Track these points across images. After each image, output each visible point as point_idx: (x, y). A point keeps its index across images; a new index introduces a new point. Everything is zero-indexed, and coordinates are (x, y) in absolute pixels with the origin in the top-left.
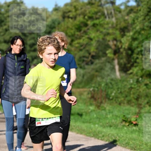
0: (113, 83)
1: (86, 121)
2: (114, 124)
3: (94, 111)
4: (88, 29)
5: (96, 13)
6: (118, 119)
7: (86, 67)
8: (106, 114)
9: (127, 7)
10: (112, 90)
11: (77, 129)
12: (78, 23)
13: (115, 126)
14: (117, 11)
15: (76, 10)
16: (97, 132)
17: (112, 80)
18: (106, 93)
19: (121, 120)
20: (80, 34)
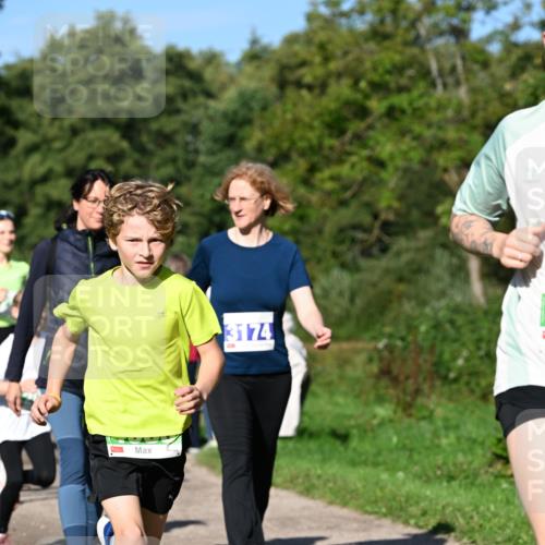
0: (460, 320)
1: (363, 458)
2: (464, 471)
3: (391, 421)
4: (370, 127)
5: (398, 69)
6: (479, 451)
7: (363, 262)
8: (436, 435)
9: (510, 46)
10: (456, 346)
11: (331, 489)
12: (333, 106)
13: (467, 477)
14: (476, 62)
15: (326, 59)
16: (403, 499)
17: (456, 310)
18: (435, 359)
19: (489, 455)
20: (342, 143)
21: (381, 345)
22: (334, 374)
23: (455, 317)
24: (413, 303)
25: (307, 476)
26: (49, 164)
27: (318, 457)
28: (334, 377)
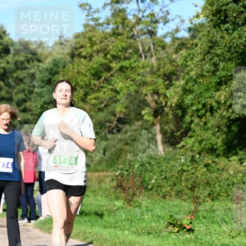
0: (153, 162)
1: (110, 224)
2: (155, 230)
3: (122, 208)
4: (112, 75)
5: (125, 49)
6: (162, 221)
7: (110, 136)
8: (142, 213)
9: (175, 39)
10: (151, 174)
12: (95, 66)
13: (156, 233)
14: (160, 46)
15: (92, 45)
16: (128, 243)
17: (151, 157)
18: (141, 180)
19: (166, 223)
20: (100, 83)
21: (117, 174)
22: (96, 186)
23: (151, 161)
24: (132, 155)
25: (84, 232)
27: (89, 224)
28: (97, 188)
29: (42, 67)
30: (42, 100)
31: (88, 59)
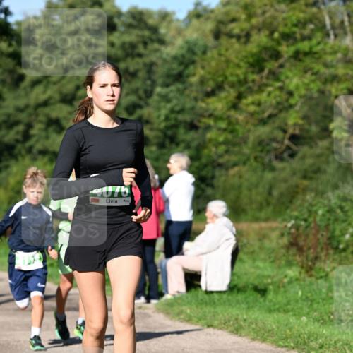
0: (347, 206)
1: (277, 306)
3: (297, 280)
4: (281, 66)
5: (301, 24)
8: (330, 289)
10: (344, 225)
11: (253, 329)
12: (255, 50)
15: (250, 16)
16: (306, 336)
17: (344, 199)
18: (329, 235)
20: (262, 78)
21: (289, 225)
22: (256, 245)
23: (343, 204)
24: (313, 195)
25: (237, 319)
26: (49, 93)
27: (244, 306)
28: (256, 248)
29: (168, 54)
30: (169, 106)
31: (243, 40)
